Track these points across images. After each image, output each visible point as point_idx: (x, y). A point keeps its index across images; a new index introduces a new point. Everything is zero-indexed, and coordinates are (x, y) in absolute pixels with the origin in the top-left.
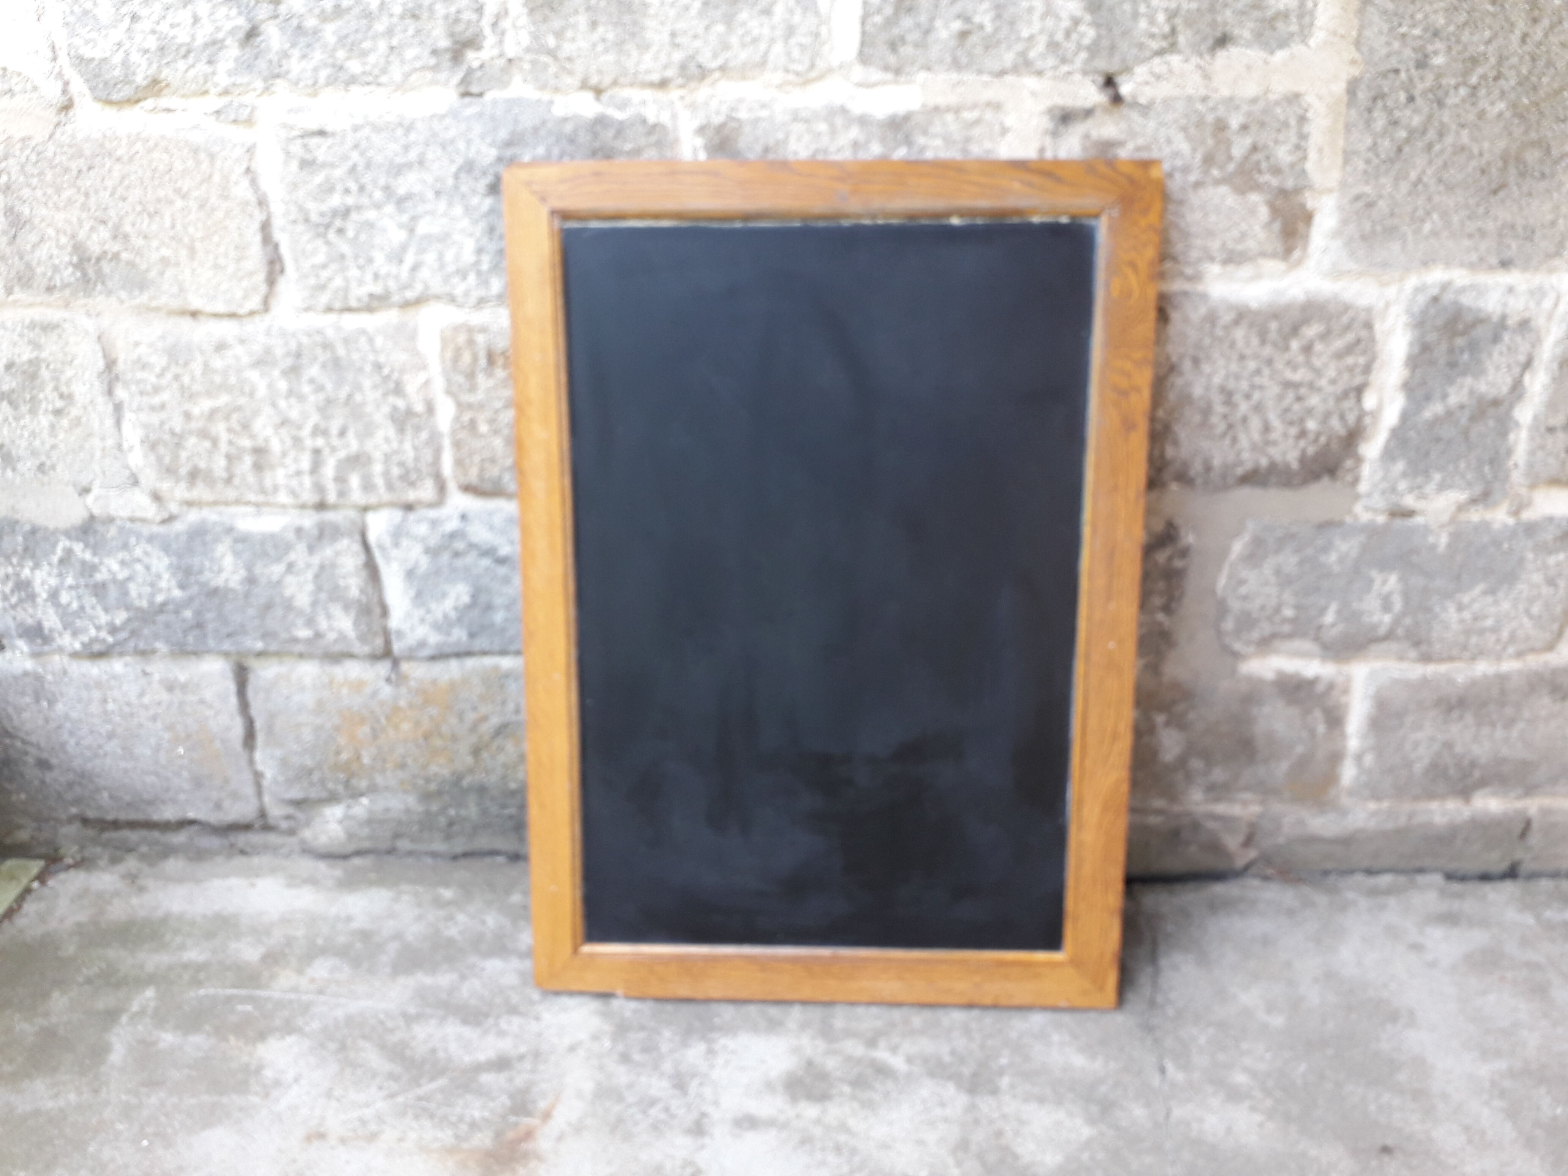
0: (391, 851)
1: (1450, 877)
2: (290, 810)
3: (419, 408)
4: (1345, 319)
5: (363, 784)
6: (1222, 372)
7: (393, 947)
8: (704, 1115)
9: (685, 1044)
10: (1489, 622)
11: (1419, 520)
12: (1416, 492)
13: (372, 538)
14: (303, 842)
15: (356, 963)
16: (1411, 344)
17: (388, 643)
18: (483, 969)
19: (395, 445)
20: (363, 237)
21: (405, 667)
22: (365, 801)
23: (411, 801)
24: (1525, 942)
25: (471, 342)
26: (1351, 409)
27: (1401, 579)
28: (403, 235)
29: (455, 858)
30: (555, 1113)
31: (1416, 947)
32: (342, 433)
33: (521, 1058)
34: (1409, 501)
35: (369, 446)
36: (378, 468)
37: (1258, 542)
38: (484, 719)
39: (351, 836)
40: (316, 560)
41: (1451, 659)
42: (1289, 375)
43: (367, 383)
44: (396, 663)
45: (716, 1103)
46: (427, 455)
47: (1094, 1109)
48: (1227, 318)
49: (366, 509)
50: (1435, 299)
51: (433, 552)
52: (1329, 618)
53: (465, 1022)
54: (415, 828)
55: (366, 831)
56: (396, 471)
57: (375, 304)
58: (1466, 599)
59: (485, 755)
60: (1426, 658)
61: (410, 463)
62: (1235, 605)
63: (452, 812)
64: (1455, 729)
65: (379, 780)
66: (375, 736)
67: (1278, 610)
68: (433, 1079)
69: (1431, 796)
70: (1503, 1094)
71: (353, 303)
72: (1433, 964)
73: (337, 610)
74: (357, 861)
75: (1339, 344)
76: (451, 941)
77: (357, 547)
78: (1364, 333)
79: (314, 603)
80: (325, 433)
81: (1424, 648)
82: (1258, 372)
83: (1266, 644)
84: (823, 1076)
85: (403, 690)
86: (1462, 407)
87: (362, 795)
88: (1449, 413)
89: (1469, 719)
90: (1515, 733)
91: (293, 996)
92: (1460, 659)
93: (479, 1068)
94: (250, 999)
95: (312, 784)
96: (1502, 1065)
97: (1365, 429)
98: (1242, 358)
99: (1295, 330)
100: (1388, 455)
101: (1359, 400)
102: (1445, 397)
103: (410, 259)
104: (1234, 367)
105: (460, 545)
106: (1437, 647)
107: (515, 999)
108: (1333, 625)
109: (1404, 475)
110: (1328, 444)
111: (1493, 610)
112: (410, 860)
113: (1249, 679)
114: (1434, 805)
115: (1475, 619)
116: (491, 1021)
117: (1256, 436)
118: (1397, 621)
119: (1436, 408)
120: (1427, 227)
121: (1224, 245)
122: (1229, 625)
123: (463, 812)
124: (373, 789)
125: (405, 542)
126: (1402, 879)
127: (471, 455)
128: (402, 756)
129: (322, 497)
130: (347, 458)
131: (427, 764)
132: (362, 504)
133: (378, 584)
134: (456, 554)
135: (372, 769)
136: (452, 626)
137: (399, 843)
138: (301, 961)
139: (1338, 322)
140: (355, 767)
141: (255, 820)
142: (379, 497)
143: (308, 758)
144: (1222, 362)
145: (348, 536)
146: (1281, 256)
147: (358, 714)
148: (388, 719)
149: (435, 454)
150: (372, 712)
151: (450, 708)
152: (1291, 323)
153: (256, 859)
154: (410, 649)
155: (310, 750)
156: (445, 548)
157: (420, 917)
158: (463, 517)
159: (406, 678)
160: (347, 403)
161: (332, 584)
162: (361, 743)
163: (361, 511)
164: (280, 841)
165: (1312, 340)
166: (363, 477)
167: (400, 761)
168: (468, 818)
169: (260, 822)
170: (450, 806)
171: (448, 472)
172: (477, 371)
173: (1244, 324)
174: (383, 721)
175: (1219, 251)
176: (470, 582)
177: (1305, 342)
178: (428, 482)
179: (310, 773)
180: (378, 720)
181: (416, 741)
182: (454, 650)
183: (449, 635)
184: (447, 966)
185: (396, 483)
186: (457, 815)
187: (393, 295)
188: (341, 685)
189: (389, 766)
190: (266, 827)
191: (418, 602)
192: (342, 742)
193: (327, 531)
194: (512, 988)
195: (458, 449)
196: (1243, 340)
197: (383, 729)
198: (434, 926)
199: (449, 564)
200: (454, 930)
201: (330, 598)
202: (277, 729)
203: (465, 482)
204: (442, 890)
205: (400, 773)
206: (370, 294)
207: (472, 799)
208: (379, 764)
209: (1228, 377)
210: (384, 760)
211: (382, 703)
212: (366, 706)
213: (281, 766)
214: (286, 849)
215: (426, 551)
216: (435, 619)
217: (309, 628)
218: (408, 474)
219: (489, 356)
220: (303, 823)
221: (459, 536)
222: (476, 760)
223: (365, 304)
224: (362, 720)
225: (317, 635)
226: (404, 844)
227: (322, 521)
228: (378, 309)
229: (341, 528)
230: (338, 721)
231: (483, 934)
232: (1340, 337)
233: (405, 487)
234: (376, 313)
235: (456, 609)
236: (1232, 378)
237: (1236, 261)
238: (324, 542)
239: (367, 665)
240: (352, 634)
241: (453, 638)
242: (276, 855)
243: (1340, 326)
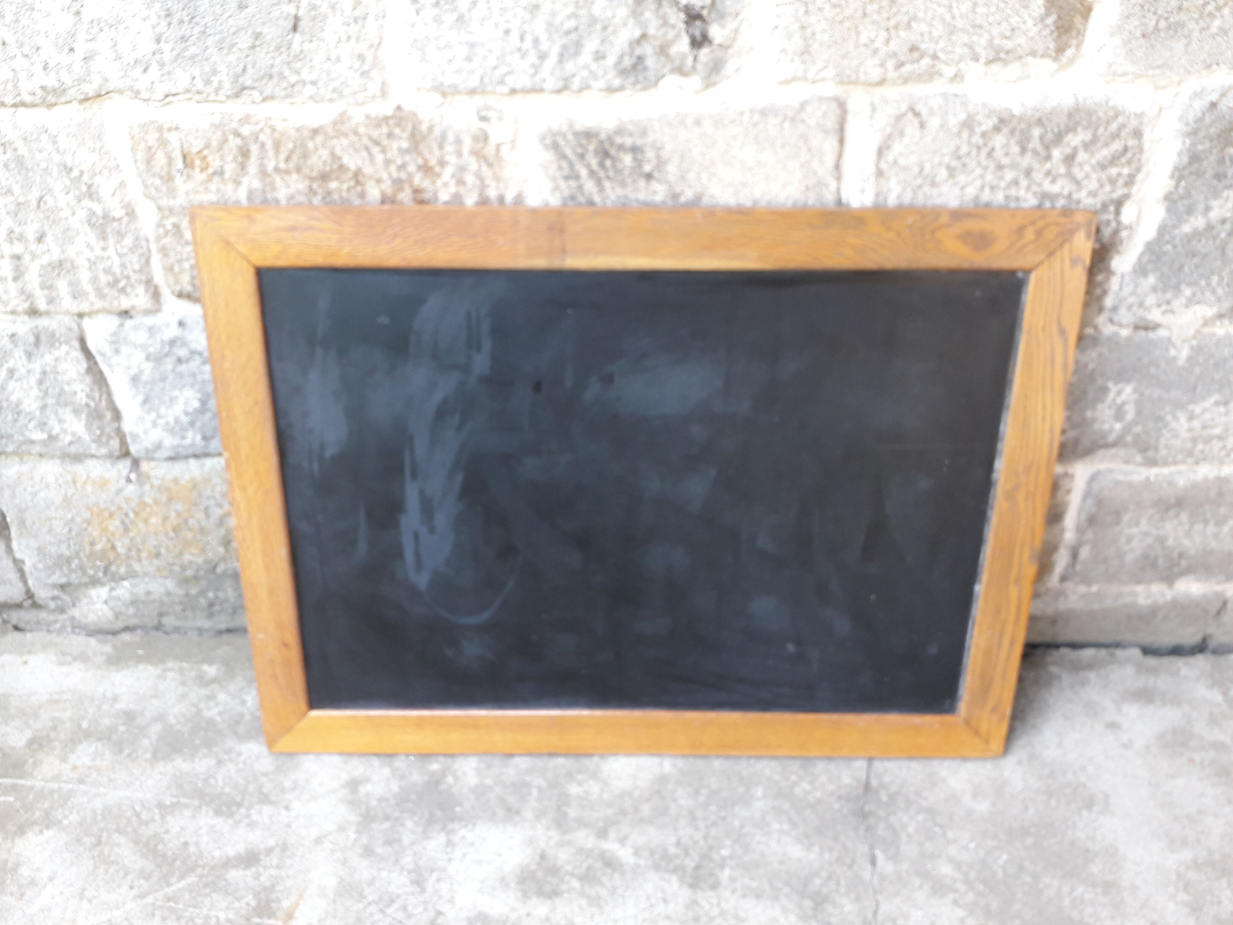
0: (158, 627)
1: (1147, 651)
2: (56, 592)
3: (118, 213)
4: (1114, 126)
5: (123, 570)
6: (978, 183)
7: (157, 728)
8: (439, 913)
9: (426, 836)
10: (1217, 431)
11: (1162, 333)
12: (1164, 307)
13: (91, 345)
14: (73, 618)
15: (118, 748)
16: (1180, 154)
17: (123, 443)
18: (239, 754)
19: (98, 252)
20: (24, 21)
21: (145, 466)
22: (126, 584)
23: (170, 584)
24: (1213, 721)
25: (163, 143)
26: (1108, 222)
27: (1135, 391)
28: (70, 19)
29: (220, 633)
30: (297, 914)
31: (1113, 726)
32: (40, 239)
33: (269, 851)
34: (1155, 315)
35: (71, 252)
36: (84, 275)
39: (117, 615)
40: (37, 366)
41: (1175, 463)
43: (58, 187)
44: (136, 463)
45: (451, 901)
46: (135, 262)
47: (808, 904)
48: (988, 124)
49: (81, 315)
50: (1213, 105)
51: (157, 359)
53: (218, 813)
54: (179, 608)
55: (131, 611)
56: (104, 279)
57: (51, 99)
58: (1197, 409)
59: (234, 545)
60: (1152, 463)
61: (118, 271)
63: (211, 595)
64: (1169, 526)
65: (137, 567)
66: (126, 530)
68: (182, 877)
69: (1139, 582)
70: (1186, 887)
71: (28, 99)
72: (1127, 746)
73: (67, 414)
74: (126, 637)
75: (1105, 153)
76: (211, 722)
77: (77, 354)
78: (1131, 143)
79: (43, 408)
80: (21, 238)
81: (1151, 454)
82: (1016, 183)
84: (554, 871)
85: (147, 487)
86: (1224, 221)
87: (123, 579)
88: (1210, 227)
89: (1184, 517)
90: (1226, 529)
91: (54, 785)
92: (1184, 462)
93: (228, 863)
94: (14, 788)
95: (71, 571)
96: (1187, 855)
97: (1121, 243)
98: (1000, 167)
99: (1059, 138)
100: (1141, 270)
101: (1117, 213)
102: (1208, 209)
103: (81, 48)
104: (989, 177)
105: (183, 352)
106: (1163, 452)
107: (267, 787)
109: (1154, 290)
111: (1224, 419)
112: (175, 636)
114: (1139, 588)
115: (1204, 427)
116: (243, 811)
118: (1127, 430)
119: (1198, 222)
120: (1217, 23)
121: (991, 41)
123: (221, 595)
124: (132, 575)
125: (124, 349)
126: (1103, 652)
127: (180, 261)
128: (155, 547)
129: (32, 303)
130: (50, 264)
131: (181, 554)
132: (76, 311)
133: (104, 389)
134: (180, 361)
135: (128, 557)
136: (185, 430)
137: (165, 620)
138: (66, 746)
139: (1106, 130)
140: (112, 556)
141: (25, 600)
142: (92, 304)
143: (64, 548)
144: (979, 171)
145: (66, 343)
146: (1053, 54)
147: (106, 509)
148: (136, 514)
149: (143, 261)
150: (119, 508)
151: (195, 505)
152: (1056, 130)
153: (29, 635)
154: (147, 450)
155: (64, 541)
156: (166, 355)
157: (183, 696)
158: (181, 324)
159: (148, 477)
160: (39, 207)
161: (57, 390)
162: (113, 535)
163: (76, 317)
164: (51, 618)
165: (1075, 149)
166: (70, 284)
167: (154, 551)
168: (226, 600)
169: (29, 602)
170: (208, 590)
171: (159, 277)
172: (174, 173)
173: (1005, 130)
174: (132, 515)
175: (985, 48)
176: (197, 387)
177: (1068, 151)
178: (141, 290)
179: (69, 561)
180: (126, 515)
181: (166, 534)
182: (191, 452)
183: (183, 438)
184: (205, 751)
185: (106, 290)
186: (216, 597)
187: (70, 88)
188: (85, 483)
189: (144, 555)
190: (36, 606)
191: (147, 406)
192: (95, 534)
193: (43, 337)
194: (265, 774)
195: (166, 255)
196: (1002, 148)
197: (133, 522)
198: (196, 706)
199: (173, 370)
200: (215, 711)
201: (58, 403)
202: (28, 523)
203: (178, 288)
204: (206, 667)
205: (156, 562)
206: (43, 88)
207: (228, 584)
208: (134, 553)
209: (982, 188)
210: (139, 550)
211: (127, 500)
212: (112, 502)
213: (39, 554)
214: (58, 625)
215: (148, 358)
216: (167, 423)
217: (42, 431)
218: (116, 281)
219: (185, 157)
220: (70, 604)
221: (179, 343)
222: (227, 551)
223: (40, 98)
224: (111, 515)
225: (51, 438)
226: (169, 621)
227: (36, 327)
228: (56, 104)
229: (58, 335)
230: (88, 515)
231: (241, 715)
232: (1107, 145)
233: (116, 294)
234: (55, 108)
235: (187, 413)
236: (987, 190)
237: (1002, 60)
238: (42, 348)
239: (108, 464)
240: (86, 437)
241: (188, 441)
242: (49, 631)
243: (1108, 134)
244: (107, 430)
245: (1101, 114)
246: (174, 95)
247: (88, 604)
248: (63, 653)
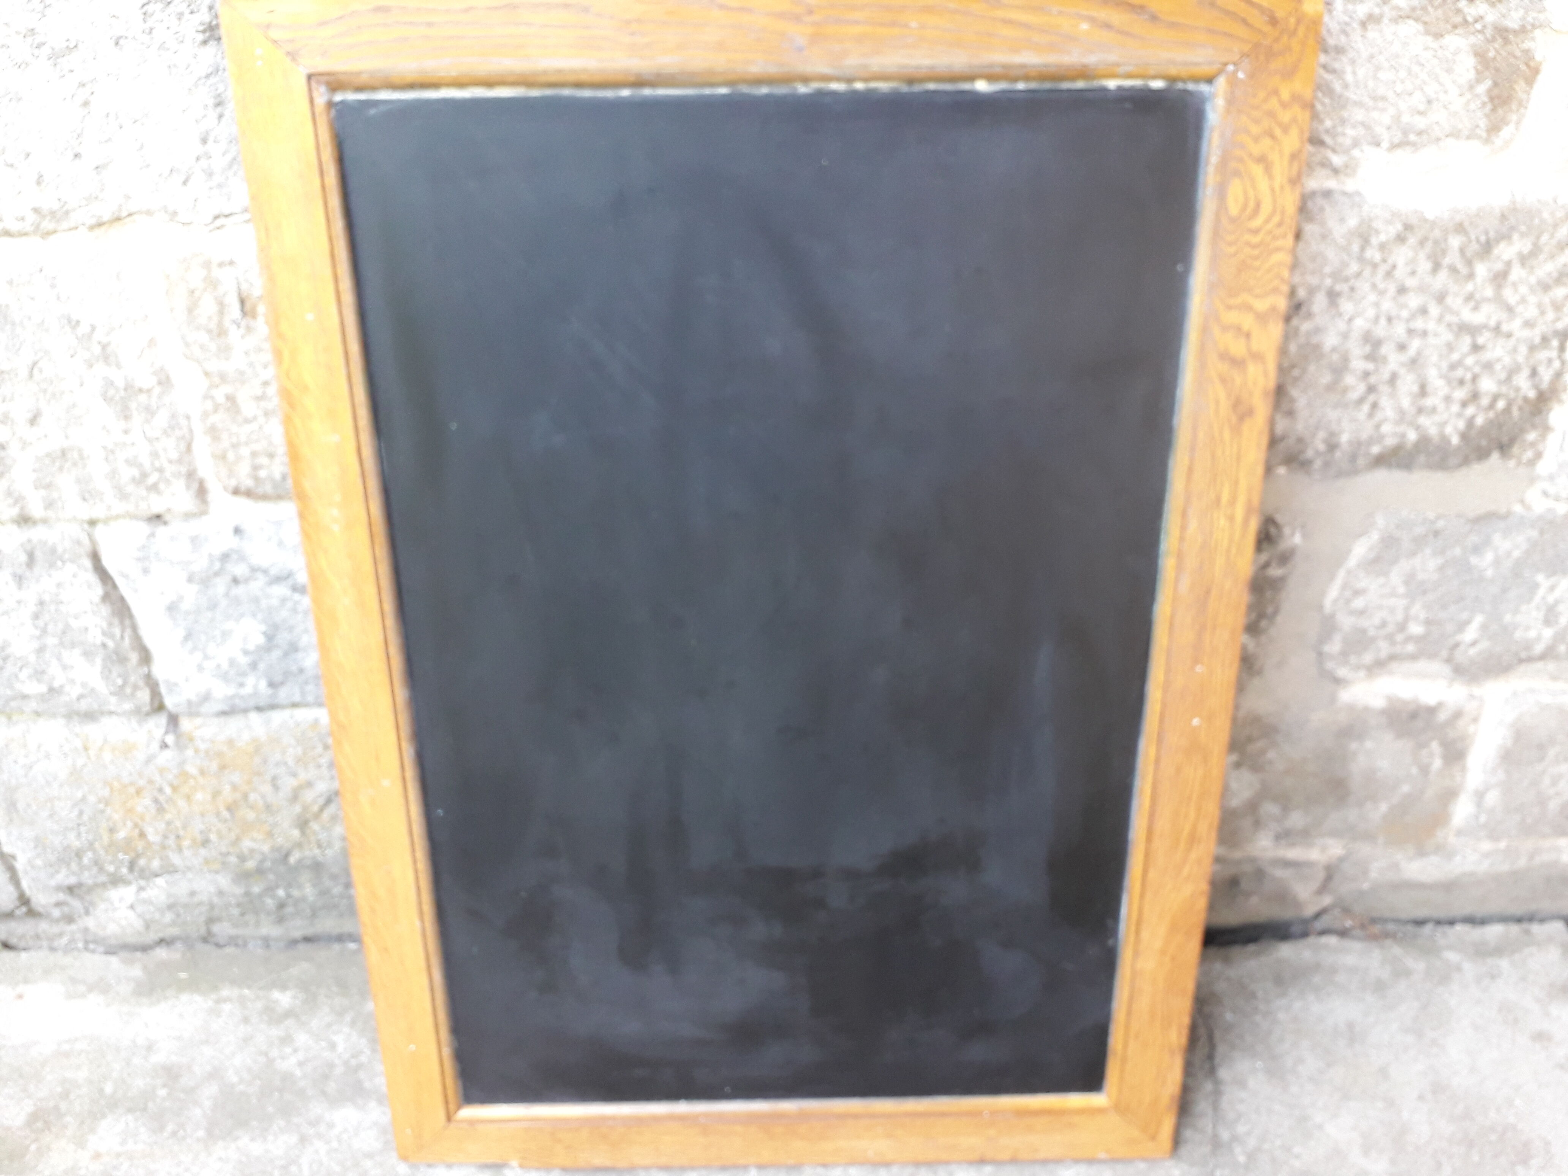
0: (206, 939)
2: (61, 896)
3: (146, 380)
5: (156, 864)
6: (1371, 313)
7: (212, 1089)
13: (109, 564)
14: (86, 930)
15: (158, 1123)
17: (155, 693)
18: (331, 1126)
19: (118, 436)
21: (186, 724)
22: (160, 881)
23: (224, 881)
25: (212, 283)
26: (1550, 361)
28: (75, 112)
29: (293, 943)
32: (33, 421)
35: (78, 437)
36: (98, 469)
37: (1389, 542)
38: (309, 784)
39: (148, 924)
40: (30, 595)
42: (1468, 316)
43: (58, 348)
44: (174, 720)
46: (170, 448)
48: (1387, 232)
49: (92, 523)
51: (203, 580)
52: (1470, 634)
54: (235, 912)
55: (169, 917)
56: (127, 473)
57: (48, 225)
59: (315, 826)
61: (146, 461)
62: (1346, 622)
63: (281, 893)
65: (176, 859)
66: (161, 810)
67: (1402, 627)
71: (14, 226)
73: (74, 657)
74: (162, 953)
75: (1547, 268)
76: (287, 1078)
79: (41, 650)
82: (1424, 311)
83: (1379, 666)
85: (190, 752)
87: (157, 876)
95: (82, 868)
98: (1402, 290)
99: (1487, 248)
103: (91, 153)
104: (1387, 305)
105: (240, 570)
108: (1474, 643)
110: (1507, 410)
112: (229, 950)
113: (1351, 708)
117: (1406, 403)
118: (1559, 638)
121: (1397, 118)
122: (1334, 647)
123: (296, 893)
124: (169, 869)
125: (156, 568)
127: (235, 446)
128: (201, 832)
129: (22, 508)
130: (48, 455)
131: (238, 839)
132: (87, 517)
133: (127, 622)
134: (235, 581)
135: (164, 847)
136: (244, 674)
137: (216, 928)
138: (82, 1123)
139: (1552, 236)
140: (140, 845)
141: (17, 908)
142: (109, 508)
143: (72, 836)
144: (1372, 297)
145: (72, 561)
146: (1484, 135)
147: (132, 784)
148: (175, 789)
149: (183, 446)
150: (151, 782)
151: (258, 774)
152: (1483, 238)
153: (24, 955)
154: (189, 703)
155: (72, 829)
156: (216, 574)
157: (247, 1040)
158: (237, 531)
159: (191, 739)
160: (31, 375)
161: (61, 626)
162: (142, 819)
163: (86, 526)
164: (55, 929)
165: (1509, 264)
166: (78, 481)
167: (199, 838)
168: (304, 899)
169: (24, 909)
170: (277, 887)
171: (206, 469)
172: (227, 323)
173: (1412, 240)
174: (168, 790)
175: (1389, 128)
176: (260, 616)
177: (1499, 266)
178: (180, 485)
179: (79, 854)
180: (161, 790)
181: (218, 814)
182: (252, 703)
183: (241, 685)
184: (282, 1123)
185: (130, 488)
186: (289, 896)
187: (74, 210)
188: (101, 749)
189: (186, 843)
190: (32, 913)
191: (190, 645)
192: (116, 817)
193: (38, 554)
194: (369, 1155)
195: (216, 438)
196: (1407, 264)
197: (170, 800)
198: (266, 1054)
199: (227, 595)
200: (293, 1060)
201: (61, 644)
202: (21, 806)
203: (233, 483)
204: (276, 995)
205: (203, 852)
206: (36, 210)
207: (305, 878)
208: (171, 842)
209: (1377, 319)
210: (178, 837)
211: (162, 771)
212: (140, 775)
213: (36, 847)
214: (64, 940)
215: (190, 580)
216: (219, 666)
217: (39, 681)
218: (144, 475)
219: (242, 302)
220: (82, 911)
221: (235, 557)
222: (303, 834)
223: (32, 225)
224: (138, 792)
225: (51, 690)
226: (223, 929)
227: (29, 541)
228: (55, 232)
229: (60, 550)
230: (106, 793)
231: (331, 1066)
232: (1552, 257)
233: (144, 493)
234: (52, 238)
235: (246, 652)
236: (1383, 321)
237: (1414, 144)
238: (37, 569)
239: (134, 723)
240: (102, 688)
241: (248, 690)
242: (52, 949)
243: (1554, 242)
244: (133, 679)
245: (1546, 215)
246: (227, 216)
247: (106, 910)
248: (73, 980)
